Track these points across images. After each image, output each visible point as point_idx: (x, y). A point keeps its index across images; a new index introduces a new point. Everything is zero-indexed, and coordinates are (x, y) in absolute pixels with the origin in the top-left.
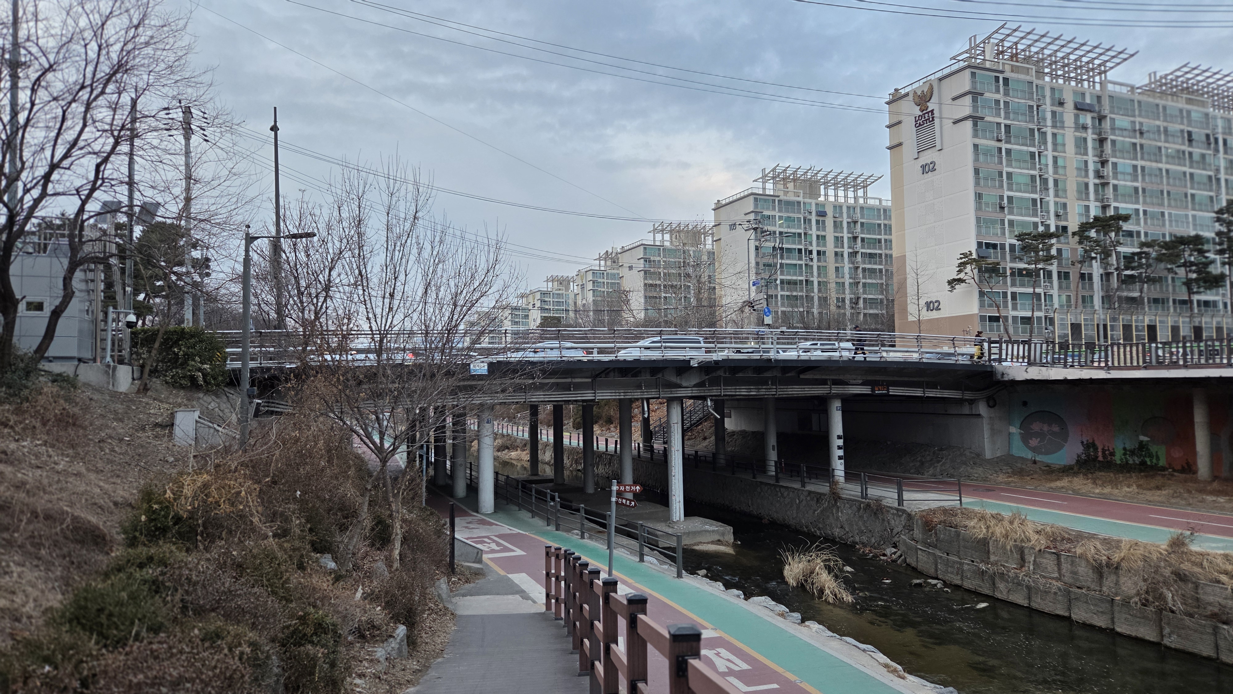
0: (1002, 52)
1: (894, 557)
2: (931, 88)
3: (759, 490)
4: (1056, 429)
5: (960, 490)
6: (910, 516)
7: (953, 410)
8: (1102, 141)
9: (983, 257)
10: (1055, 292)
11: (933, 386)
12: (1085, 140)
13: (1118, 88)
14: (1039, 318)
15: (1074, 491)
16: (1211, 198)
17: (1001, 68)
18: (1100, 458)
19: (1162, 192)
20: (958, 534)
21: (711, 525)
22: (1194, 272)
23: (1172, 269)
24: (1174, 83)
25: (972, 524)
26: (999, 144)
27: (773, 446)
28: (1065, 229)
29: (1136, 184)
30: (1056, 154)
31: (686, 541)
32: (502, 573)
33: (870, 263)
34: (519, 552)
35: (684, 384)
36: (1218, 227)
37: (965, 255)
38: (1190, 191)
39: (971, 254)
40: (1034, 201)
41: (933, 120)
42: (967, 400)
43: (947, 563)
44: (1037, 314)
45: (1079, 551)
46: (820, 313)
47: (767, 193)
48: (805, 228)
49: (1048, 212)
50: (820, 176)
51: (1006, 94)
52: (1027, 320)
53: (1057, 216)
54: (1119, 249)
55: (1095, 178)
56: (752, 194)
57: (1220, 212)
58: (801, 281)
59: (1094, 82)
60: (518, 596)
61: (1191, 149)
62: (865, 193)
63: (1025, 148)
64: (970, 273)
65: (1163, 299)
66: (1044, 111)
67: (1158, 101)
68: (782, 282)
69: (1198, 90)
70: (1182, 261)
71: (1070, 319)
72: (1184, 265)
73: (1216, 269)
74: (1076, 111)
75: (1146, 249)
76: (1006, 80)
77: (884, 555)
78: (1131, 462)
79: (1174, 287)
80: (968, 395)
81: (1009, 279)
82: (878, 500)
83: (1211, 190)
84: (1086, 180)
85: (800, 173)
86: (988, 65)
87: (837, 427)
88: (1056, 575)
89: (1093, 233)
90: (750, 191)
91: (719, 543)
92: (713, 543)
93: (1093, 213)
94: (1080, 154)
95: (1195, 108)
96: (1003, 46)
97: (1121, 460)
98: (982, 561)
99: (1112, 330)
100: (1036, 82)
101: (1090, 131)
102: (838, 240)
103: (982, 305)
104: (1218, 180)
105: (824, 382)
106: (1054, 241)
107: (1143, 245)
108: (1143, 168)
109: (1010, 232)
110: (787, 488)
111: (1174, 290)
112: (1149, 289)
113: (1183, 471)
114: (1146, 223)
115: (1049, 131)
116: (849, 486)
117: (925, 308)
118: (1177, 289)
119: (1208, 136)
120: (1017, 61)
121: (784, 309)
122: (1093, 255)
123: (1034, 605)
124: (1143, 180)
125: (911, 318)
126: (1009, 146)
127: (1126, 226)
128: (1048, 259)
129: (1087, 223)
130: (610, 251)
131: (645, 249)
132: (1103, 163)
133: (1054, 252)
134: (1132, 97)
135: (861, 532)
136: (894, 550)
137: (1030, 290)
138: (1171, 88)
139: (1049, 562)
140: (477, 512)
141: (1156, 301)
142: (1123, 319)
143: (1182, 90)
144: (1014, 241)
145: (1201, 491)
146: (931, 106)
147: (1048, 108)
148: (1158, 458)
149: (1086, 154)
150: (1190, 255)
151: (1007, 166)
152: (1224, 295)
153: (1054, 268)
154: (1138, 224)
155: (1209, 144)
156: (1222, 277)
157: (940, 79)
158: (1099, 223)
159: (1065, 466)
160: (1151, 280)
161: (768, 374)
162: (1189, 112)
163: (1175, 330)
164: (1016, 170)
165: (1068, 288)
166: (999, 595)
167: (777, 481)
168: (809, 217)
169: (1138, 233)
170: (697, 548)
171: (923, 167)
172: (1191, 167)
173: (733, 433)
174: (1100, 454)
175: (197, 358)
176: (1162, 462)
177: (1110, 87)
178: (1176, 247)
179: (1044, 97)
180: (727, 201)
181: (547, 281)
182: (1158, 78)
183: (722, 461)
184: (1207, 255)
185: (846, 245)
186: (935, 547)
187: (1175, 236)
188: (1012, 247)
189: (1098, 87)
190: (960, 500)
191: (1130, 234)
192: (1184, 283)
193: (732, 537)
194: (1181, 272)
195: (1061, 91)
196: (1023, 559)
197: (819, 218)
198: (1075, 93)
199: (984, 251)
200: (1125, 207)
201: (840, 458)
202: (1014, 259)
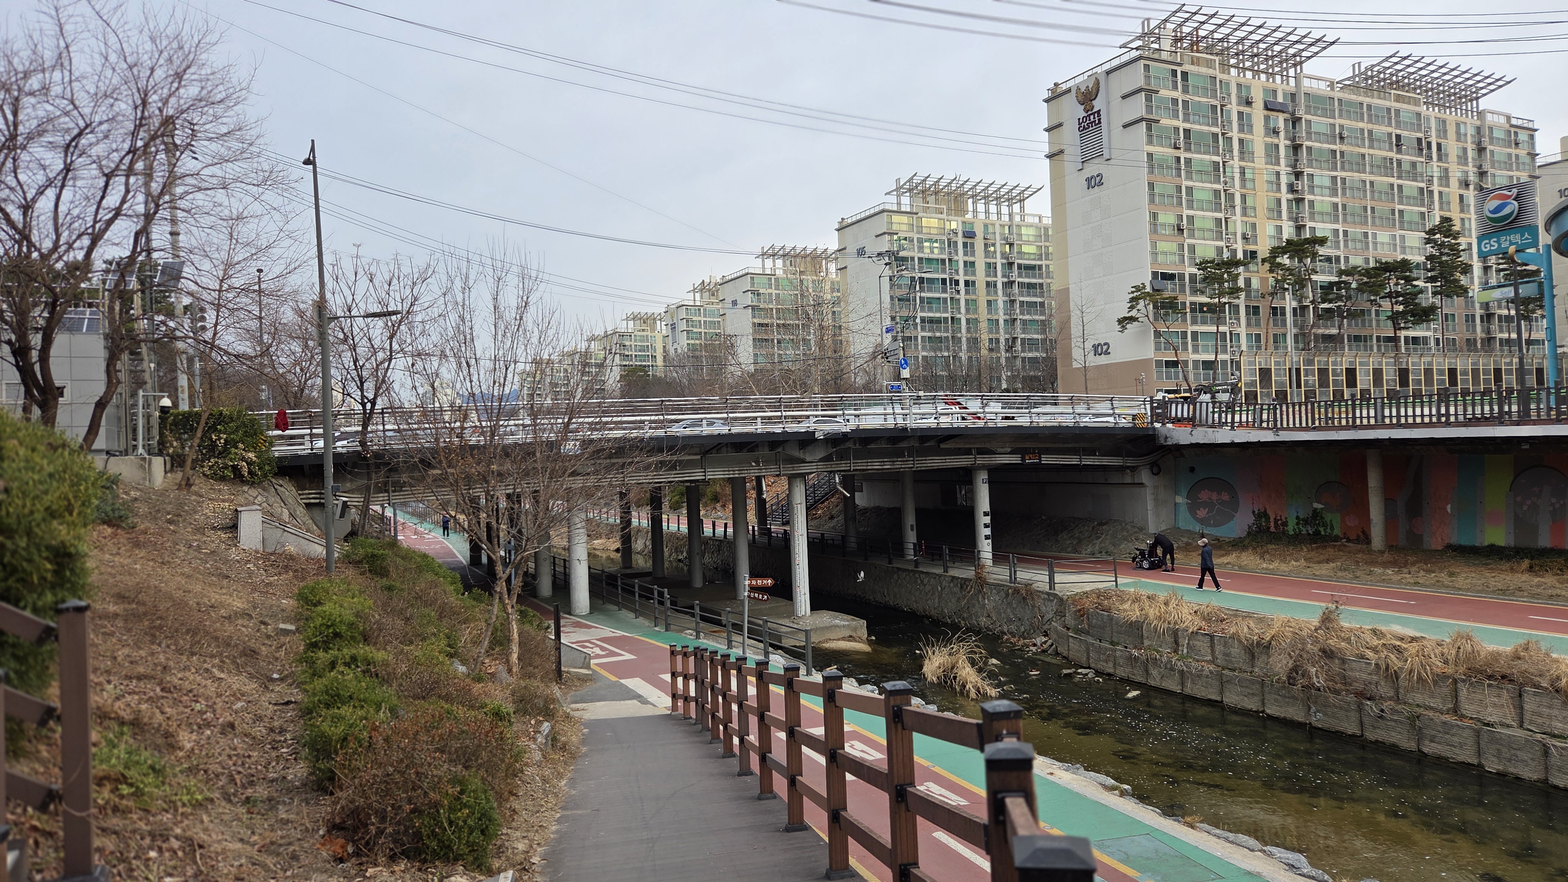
0: (1181, 39)
1: (1045, 646)
2: (1097, 83)
3: (896, 576)
4: (1225, 497)
5: (1115, 570)
6: (1061, 600)
7: (1115, 478)
8: (1296, 148)
9: (1158, 290)
10: (1242, 330)
11: (1092, 452)
12: (1277, 146)
13: (1314, 84)
14: (1224, 362)
15: (1240, 567)
16: (1423, 214)
17: (1179, 60)
18: (1272, 529)
19: (1365, 208)
20: (1111, 619)
21: (842, 620)
22: (1401, 304)
23: (1375, 300)
24: (1382, 76)
25: (1126, 606)
26: (1177, 153)
27: (912, 526)
28: (1253, 254)
29: (1335, 200)
30: (1243, 164)
31: (815, 639)
32: (613, 678)
33: (1029, 295)
34: (628, 656)
35: (808, 459)
36: (1430, 250)
37: (1137, 288)
38: (1398, 207)
39: (1144, 287)
40: (1218, 221)
41: (1100, 122)
42: (1128, 467)
43: (1099, 650)
44: (1221, 357)
45: (1233, 630)
46: (970, 358)
47: (903, 209)
48: (950, 253)
49: (1235, 234)
50: (967, 187)
51: (1185, 90)
52: (1208, 365)
53: (1245, 238)
54: (1314, 277)
55: (1288, 192)
56: (883, 211)
57: (1431, 232)
58: (946, 319)
59: (1288, 77)
60: (635, 701)
61: (1399, 156)
62: (1022, 208)
63: (1207, 157)
64: (1144, 310)
65: (1365, 337)
66: (1229, 111)
67: (1361, 99)
68: (923, 320)
69: (1409, 84)
70: (1388, 290)
71: (1260, 361)
72: (1390, 295)
73: (1427, 299)
74: (1266, 112)
75: (1344, 278)
76: (1185, 75)
77: (1035, 645)
78: (1304, 532)
79: (1378, 321)
80: (1130, 462)
81: (1188, 316)
82: (1028, 585)
83: (1422, 205)
84: (1278, 195)
85: (943, 183)
86: (1165, 56)
87: (984, 503)
88: (1209, 658)
89: (1285, 260)
90: (881, 207)
91: (851, 638)
92: (843, 639)
93: (1285, 236)
94: (1271, 164)
95: (1405, 106)
96: (1181, 32)
97: (1294, 530)
98: (1135, 648)
99: (1306, 375)
100: (1220, 76)
101: (1282, 135)
102: (991, 267)
103: (1157, 348)
104: (1431, 192)
105: (968, 452)
106: (1241, 269)
107: (1341, 273)
108: (1344, 180)
109: (1190, 258)
110: (927, 573)
111: (1378, 325)
112: (1349, 325)
113: (1357, 541)
114: (1346, 246)
115: (1235, 135)
116: (996, 569)
117: (1092, 353)
118: (1382, 324)
119: (1419, 140)
120: (1198, 51)
121: (925, 354)
122: (1286, 286)
123: (1188, 691)
124: (1344, 194)
125: (1075, 365)
126: (1189, 155)
127: (1322, 251)
128: (1234, 291)
129: (1278, 248)
130: (707, 281)
131: (752, 279)
132: (1298, 175)
133: (1241, 283)
134: (1332, 94)
135: (1010, 621)
136: (1044, 639)
137: (1213, 329)
138: (1379, 82)
139: (1202, 645)
140: (570, 614)
141: (1357, 338)
142: (1319, 362)
143: (1391, 84)
144: (1194, 270)
145: (1373, 563)
146: (1098, 104)
147: (1234, 108)
148: (1332, 528)
149: (1278, 164)
150: (1397, 284)
151: (1187, 178)
152: (1435, 330)
153: (1241, 301)
154: (1339, 248)
155: (1421, 150)
156: (1432, 309)
157: (1108, 73)
158: (1292, 248)
159: (1234, 540)
160: (1353, 315)
161: (904, 445)
162: (1397, 112)
163: (1378, 374)
164: (1197, 184)
165: (1258, 324)
166: (1152, 683)
167: (916, 566)
168: (954, 239)
169: (1338, 259)
170: (826, 645)
171: (1089, 180)
172: (1400, 177)
173: (865, 511)
174: (1272, 524)
175: (241, 445)
176: (1337, 531)
177: (1306, 83)
178: (1379, 275)
179: (1229, 95)
180: (854, 219)
181: (627, 319)
182: (1363, 69)
183: (854, 545)
184: (1415, 283)
185: (999, 274)
186: (1087, 633)
187: (1381, 263)
188: (1193, 277)
189: (1292, 82)
190: (1116, 581)
191: (1329, 259)
192: (1389, 318)
193: (866, 632)
194: (1386, 304)
195: (1248, 88)
196: (1176, 642)
197: (966, 240)
198: (1266, 90)
199: (1160, 284)
200: (1323, 229)
201: (987, 537)
202: (1194, 291)
